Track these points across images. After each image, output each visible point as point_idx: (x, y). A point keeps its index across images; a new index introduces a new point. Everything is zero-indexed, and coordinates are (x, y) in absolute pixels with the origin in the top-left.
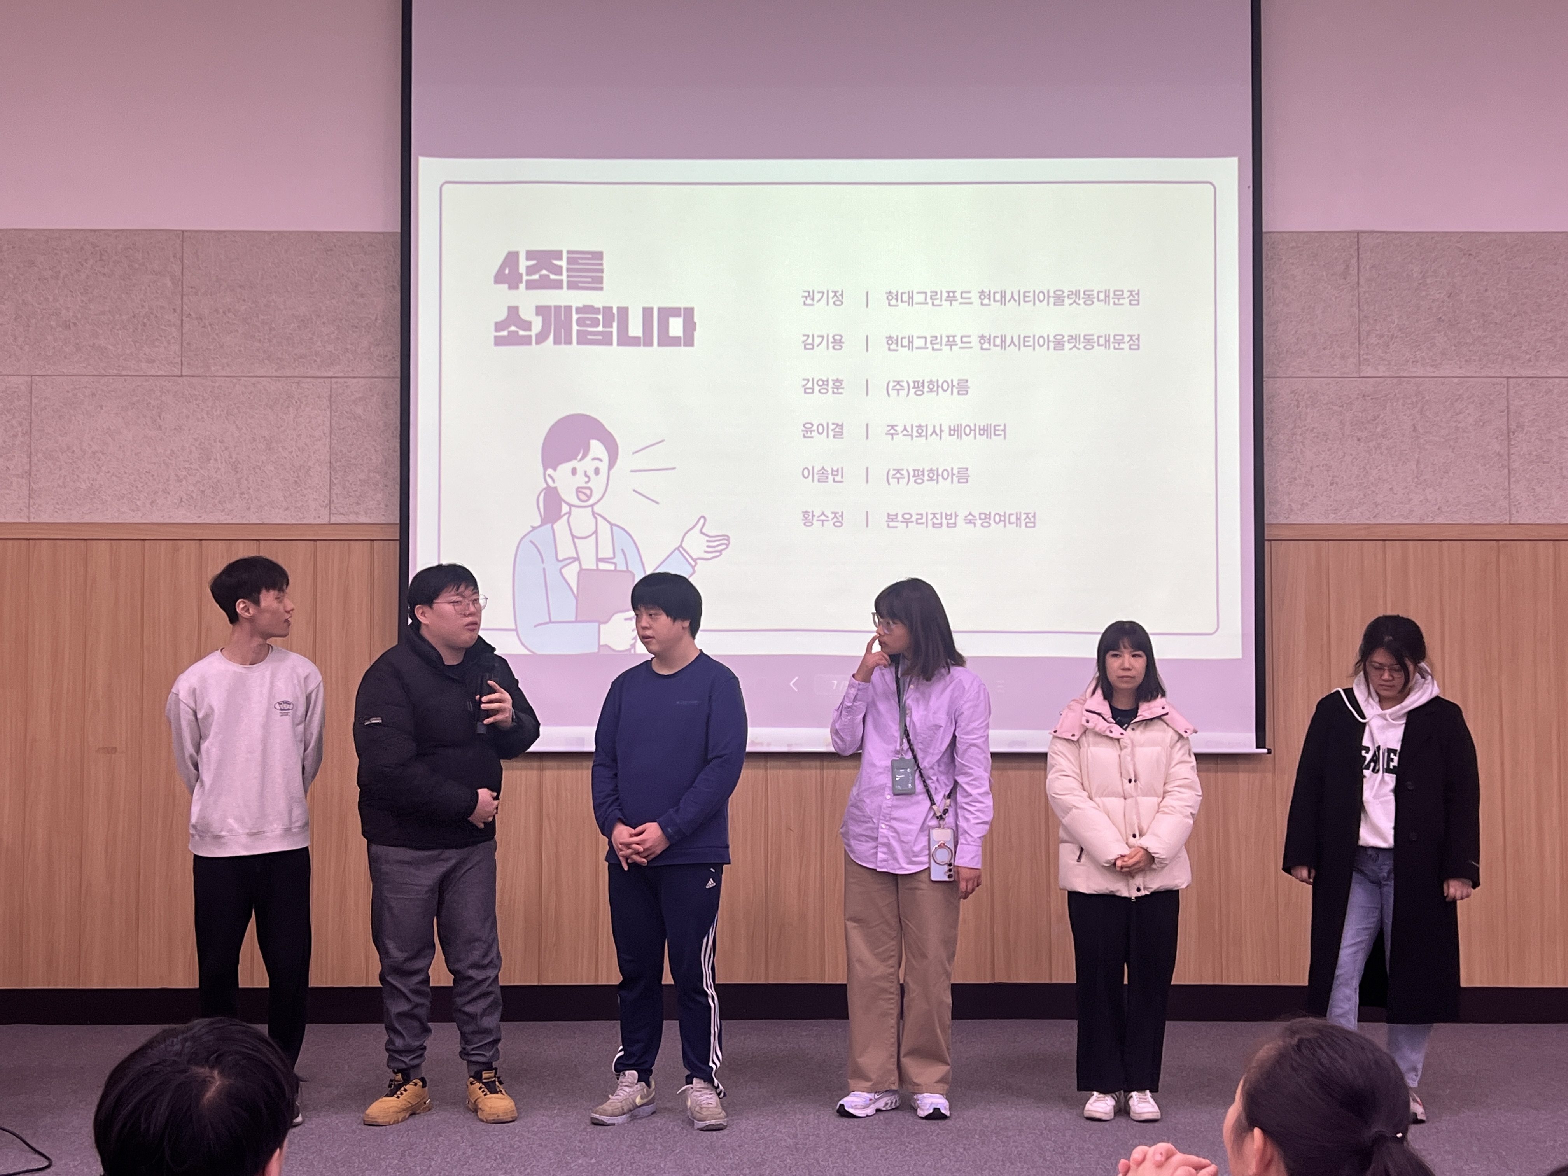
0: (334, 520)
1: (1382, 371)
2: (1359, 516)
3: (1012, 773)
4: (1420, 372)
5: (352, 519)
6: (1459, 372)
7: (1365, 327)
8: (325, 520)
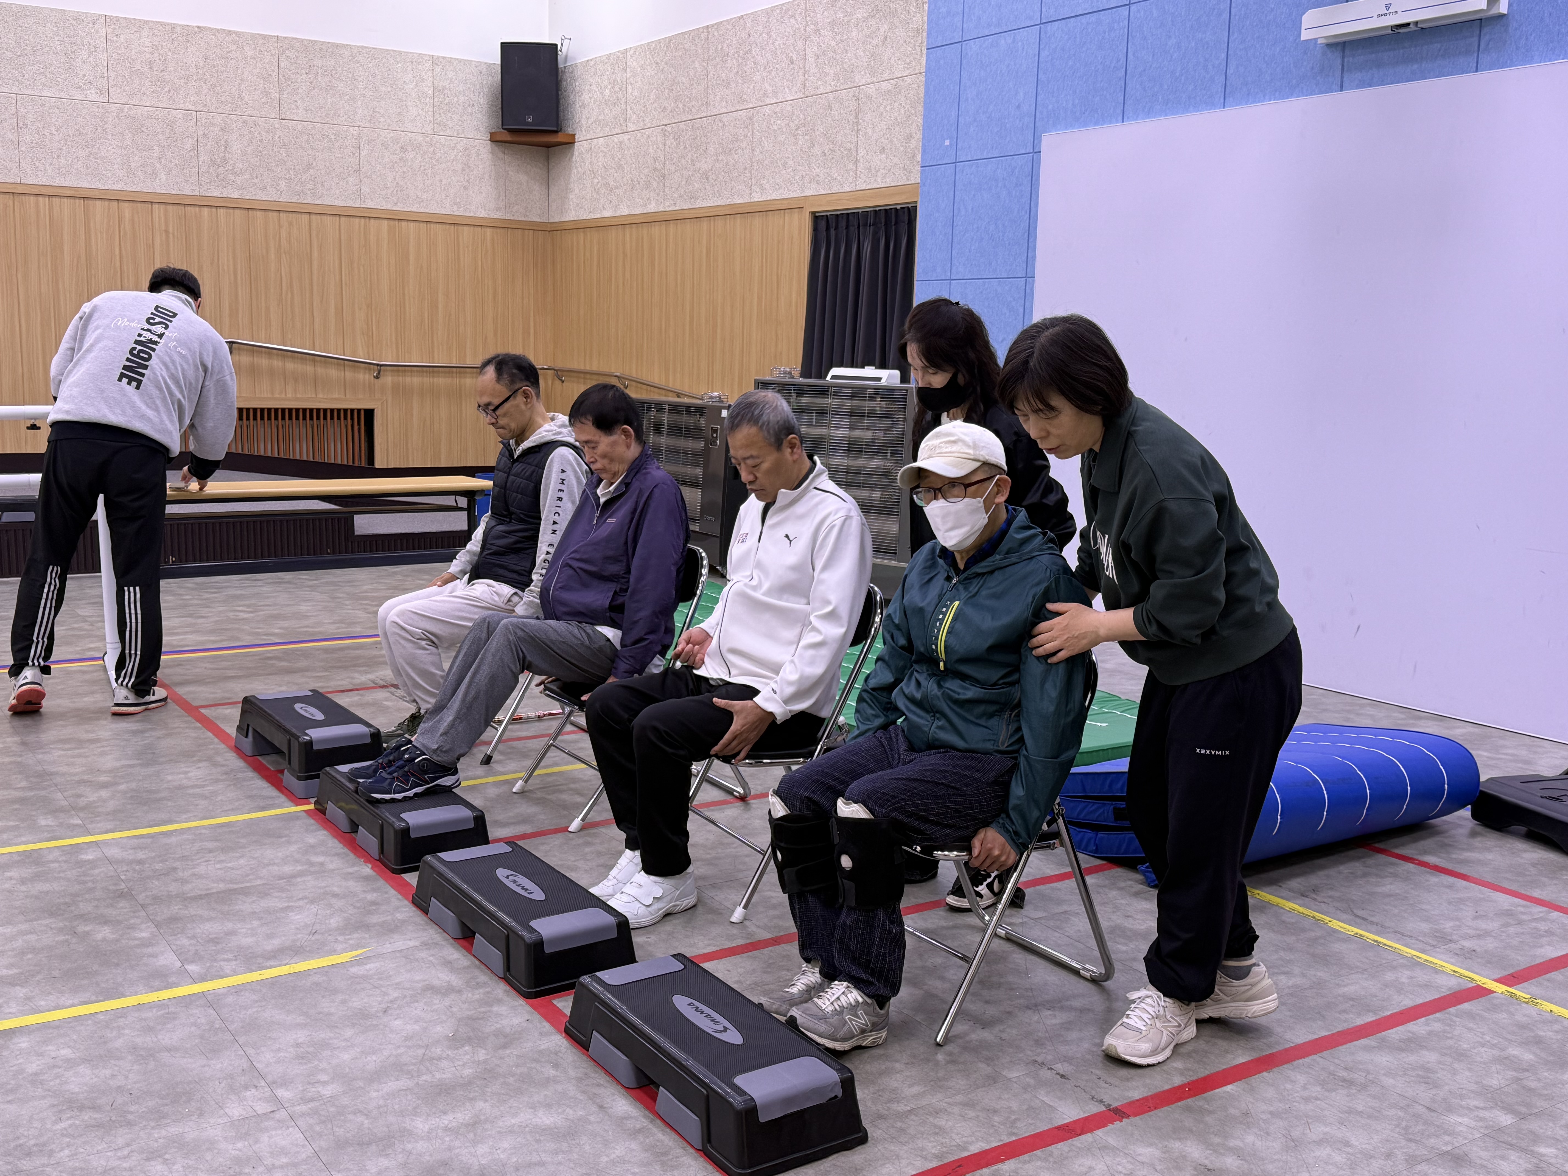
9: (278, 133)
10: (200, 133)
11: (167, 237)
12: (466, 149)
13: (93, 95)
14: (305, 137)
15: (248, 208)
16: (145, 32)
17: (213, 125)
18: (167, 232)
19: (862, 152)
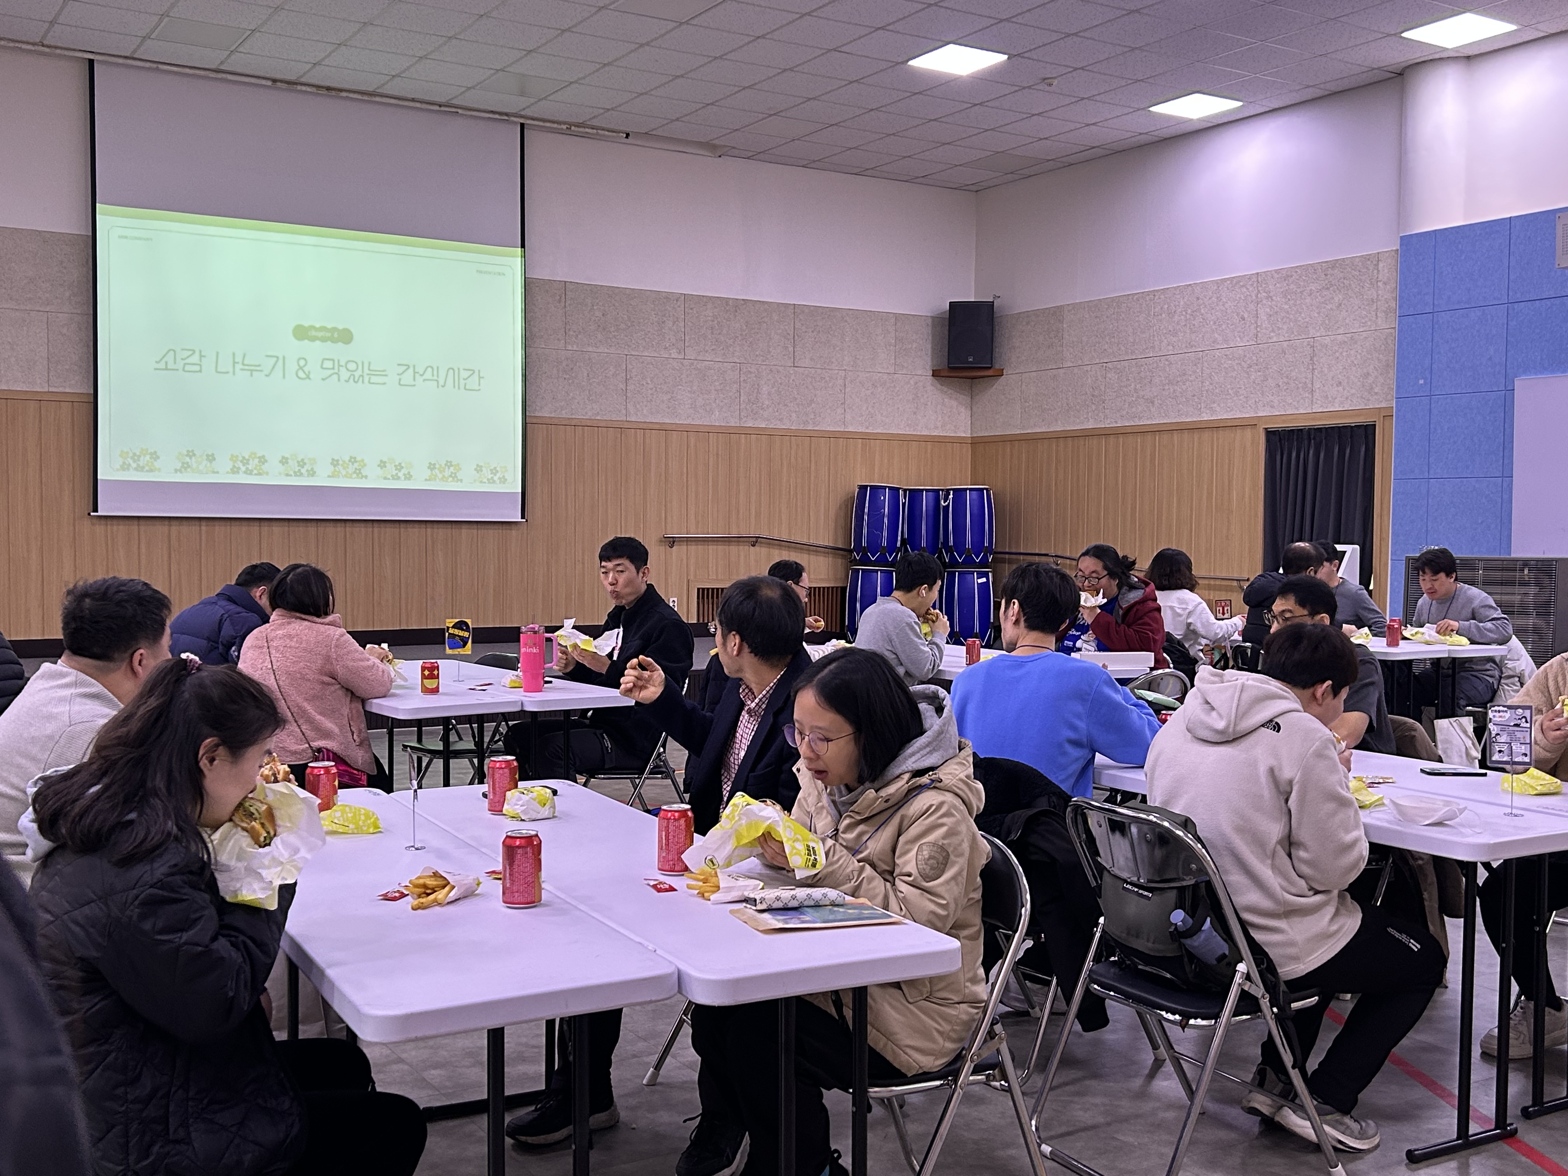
0: (52, 389)
1: (575, 348)
2: (564, 414)
3: (410, 530)
4: (590, 349)
5: (61, 390)
6: (606, 350)
7: (568, 327)
8: (46, 390)
9: (793, 377)
10: (742, 379)
11: (718, 457)
12: (916, 383)
13: (675, 355)
14: (810, 379)
15: (770, 434)
16: (710, 306)
17: (750, 372)
18: (717, 454)
19: (1317, 385)
